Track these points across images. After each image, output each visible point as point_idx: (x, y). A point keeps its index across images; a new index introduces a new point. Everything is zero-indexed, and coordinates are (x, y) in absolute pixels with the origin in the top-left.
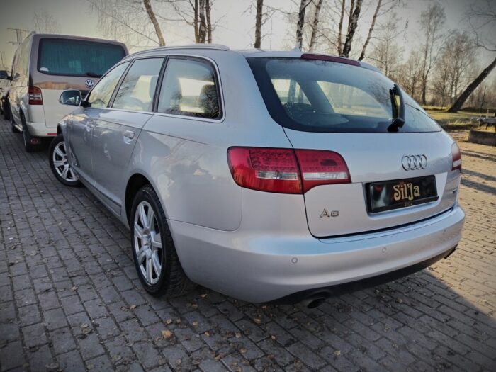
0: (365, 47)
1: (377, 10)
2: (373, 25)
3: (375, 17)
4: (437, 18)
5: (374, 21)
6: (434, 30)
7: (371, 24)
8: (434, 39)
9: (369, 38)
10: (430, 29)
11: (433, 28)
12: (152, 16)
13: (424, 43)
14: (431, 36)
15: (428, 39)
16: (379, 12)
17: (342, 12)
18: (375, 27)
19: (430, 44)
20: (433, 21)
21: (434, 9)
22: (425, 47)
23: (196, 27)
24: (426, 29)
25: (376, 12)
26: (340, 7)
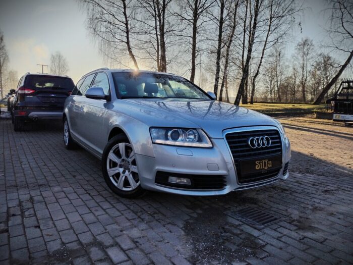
0: (259, 68)
1: (265, 46)
2: (263, 55)
3: (264, 50)
4: (308, 46)
5: (263, 53)
6: (307, 54)
7: (261, 54)
8: (307, 60)
9: (261, 62)
10: (304, 53)
11: (306, 53)
12: (133, 56)
13: (301, 62)
14: (305, 58)
15: (303, 60)
16: (266, 47)
17: (244, 49)
18: (264, 56)
19: (305, 63)
20: (306, 48)
21: (306, 41)
22: (302, 65)
23: (158, 62)
24: (301, 54)
25: (264, 48)
26: (242, 45)
